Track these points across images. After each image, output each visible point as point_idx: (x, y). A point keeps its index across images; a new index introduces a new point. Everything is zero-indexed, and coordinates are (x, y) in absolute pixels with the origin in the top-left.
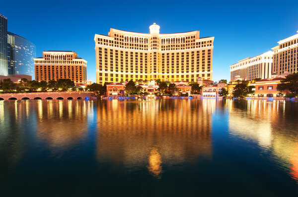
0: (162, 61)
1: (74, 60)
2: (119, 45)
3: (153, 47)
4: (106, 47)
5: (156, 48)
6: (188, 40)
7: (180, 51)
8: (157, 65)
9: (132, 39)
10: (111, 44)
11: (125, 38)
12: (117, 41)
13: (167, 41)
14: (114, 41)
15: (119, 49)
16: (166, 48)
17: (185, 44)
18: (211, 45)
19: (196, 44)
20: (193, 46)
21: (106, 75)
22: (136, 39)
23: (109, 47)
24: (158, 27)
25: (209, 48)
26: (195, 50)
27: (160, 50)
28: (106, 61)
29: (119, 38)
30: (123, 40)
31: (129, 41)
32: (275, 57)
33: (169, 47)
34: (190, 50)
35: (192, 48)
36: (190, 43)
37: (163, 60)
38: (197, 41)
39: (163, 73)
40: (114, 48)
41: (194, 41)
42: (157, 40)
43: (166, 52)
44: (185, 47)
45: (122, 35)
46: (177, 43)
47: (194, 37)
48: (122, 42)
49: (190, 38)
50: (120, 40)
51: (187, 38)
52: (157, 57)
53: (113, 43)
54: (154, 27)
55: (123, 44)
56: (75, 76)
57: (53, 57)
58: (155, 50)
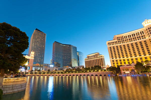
2: (121, 42)
4: (113, 45)
9: (129, 36)
10: (116, 43)
11: (125, 37)
12: (119, 41)
14: (117, 41)
15: (122, 44)
21: (117, 61)
22: (133, 35)
23: (115, 45)
28: (115, 53)
29: (120, 38)
30: (123, 39)
31: (128, 38)
40: (118, 45)
45: (122, 36)
48: (123, 40)
50: (121, 39)
54: (146, 22)
55: (124, 41)
56: (100, 64)
57: (90, 57)
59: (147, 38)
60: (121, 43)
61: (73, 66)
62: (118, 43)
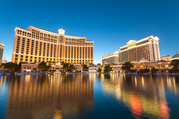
0: (65, 51)
2: (35, 37)
3: (60, 42)
4: (24, 36)
5: (62, 43)
7: (76, 46)
8: (62, 53)
9: (45, 35)
10: (29, 35)
11: (41, 33)
12: (34, 34)
13: (69, 39)
14: (32, 34)
15: (35, 39)
16: (68, 43)
17: (79, 42)
20: (84, 44)
21: (22, 56)
22: (49, 36)
23: (27, 37)
24: (64, 31)
25: (92, 46)
26: (85, 46)
27: (65, 44)
28: (23, 47)
29: (36, 33)
30: (39, 34)
32: (119, 54)
33: (70, 43)
34: (82, 46)
35: (83, 45)
36: (82, 42)
37: (66, 50)
38: (86, 42)
39: (66, 58)
40: (31, 38)
41: (84, 42)
42: (63, 38)
43: (68, 45)
44: (79, 44)
45: (38, 31)
46: (75, 41)
47: (84, 40)
48: (38, 35)
49: (82, 40)
50: (37, 34)
51: (80, 39)
52: (62, 48)
54: (61, 31)
55: (38, 37)
58: (61, 44)
59: (57, 43)
62: (31, 36)
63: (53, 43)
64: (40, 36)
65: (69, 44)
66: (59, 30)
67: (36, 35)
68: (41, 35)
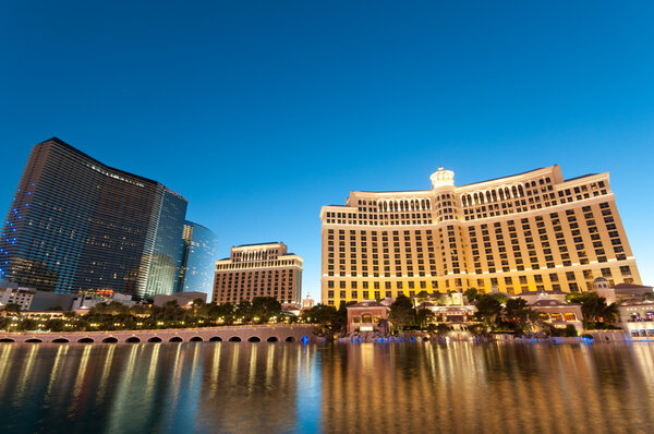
0: (470, 244)
1: (280, 258)
2: (368, 220)
3: (443, 215)
4: (342, 226)
5: (451, 217)
6: (531, 189)
7: (515, 216)
8: (460, 256)
9: (394, 205)
10: (352, 219)
11: (380, 205)
12: (363, 213)
13: (476, 198)
14: (358, 213)
15: (368, 228)
16: (475, 214)
17: (526, 198)
18: (604, 192)
19: (557, 195)
20: (550, 201)
21: (343, 284)
22: (404, 205)
23: (347, 227)
24: (450, 174)
25: (601, 198)
26: (560, 208)
27: (462, 220)
28: (342, 255)
29: (368, 206)
30: (375, 210)
31: (388, 209)
33: (484, 210)
35: (548, 205)
36: (540, 195)
37: (475, 240)
38: (558, 188)
39: (479, 272)
40: (358, 227)
41: (550, 188)
42: (451, 200)
43: (477, 222)
44: (528, 205)
45: (372, 200)
46: (502, 199)
47: (548, 180)
48: (373, 213)
49: (538, 183)
50: (370, 209)
51: (527, 185)
52: (457, 237)
53: (355, 217)
54: (441, 177)
55: (376, 217)
56: (280, 291)
57: (245, 256)
58: (449, 222)
59: (436, 224)
60: (365, 223)
61: (145, 288)
62: (358, 219)
63: (422, 227)
64: (378, 214)
65: (482, 213)
66: (433, 177)
67: (368, 213)
68: (381, 209)
